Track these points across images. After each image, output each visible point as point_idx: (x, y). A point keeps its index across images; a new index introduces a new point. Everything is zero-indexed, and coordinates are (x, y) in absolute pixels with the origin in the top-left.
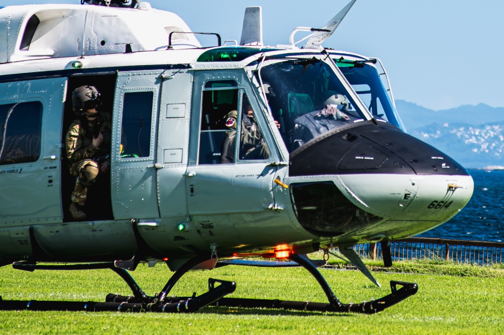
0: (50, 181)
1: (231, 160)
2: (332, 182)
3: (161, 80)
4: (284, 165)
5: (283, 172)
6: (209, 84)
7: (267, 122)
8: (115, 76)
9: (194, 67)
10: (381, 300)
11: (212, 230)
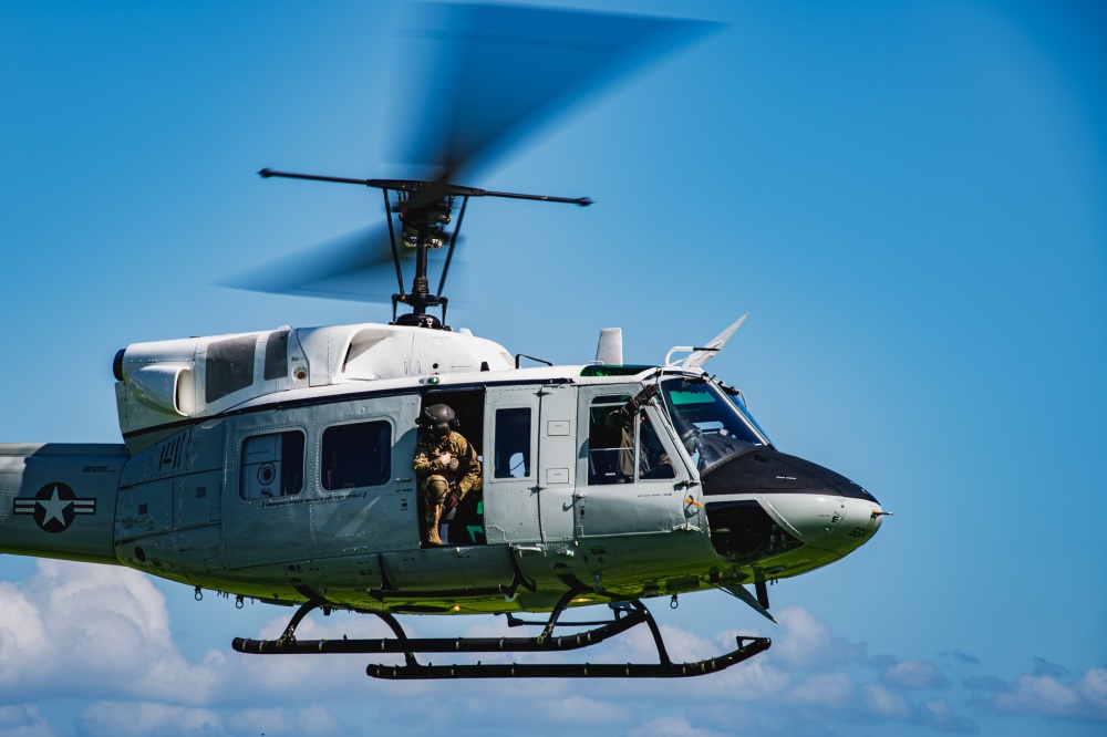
0: (404, 505)
1: (629, 480)
2: (755, 501)
3: (540, 394)
4: (696, 484)
5: (697, 491)
6: (597, 400)
7: (672, 439)
8: (483, 392)
9: (577, 382)
10: (729, 655)
11: (603, 556)
